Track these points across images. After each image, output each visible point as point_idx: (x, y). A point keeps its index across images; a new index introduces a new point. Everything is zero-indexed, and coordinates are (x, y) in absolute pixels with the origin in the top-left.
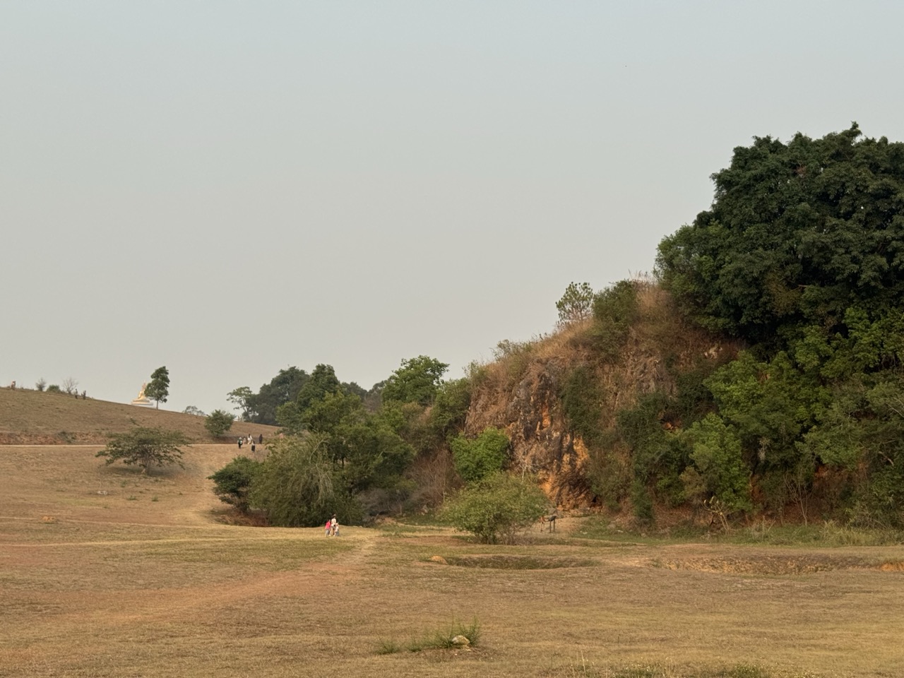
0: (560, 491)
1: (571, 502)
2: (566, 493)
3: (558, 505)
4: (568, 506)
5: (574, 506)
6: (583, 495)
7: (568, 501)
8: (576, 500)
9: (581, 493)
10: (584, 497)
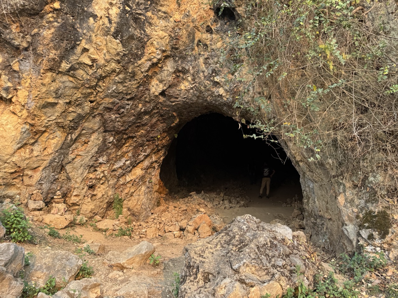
0: (65, 148)
1: (100, 191)
2: (87, 160)
3: (48, 202)
4: (88, 206)
5: (110, 205)
6: (138, 172)
7: (91, 187)
8: (115, 187)
9: (134, 165)
10: (142, 178)
